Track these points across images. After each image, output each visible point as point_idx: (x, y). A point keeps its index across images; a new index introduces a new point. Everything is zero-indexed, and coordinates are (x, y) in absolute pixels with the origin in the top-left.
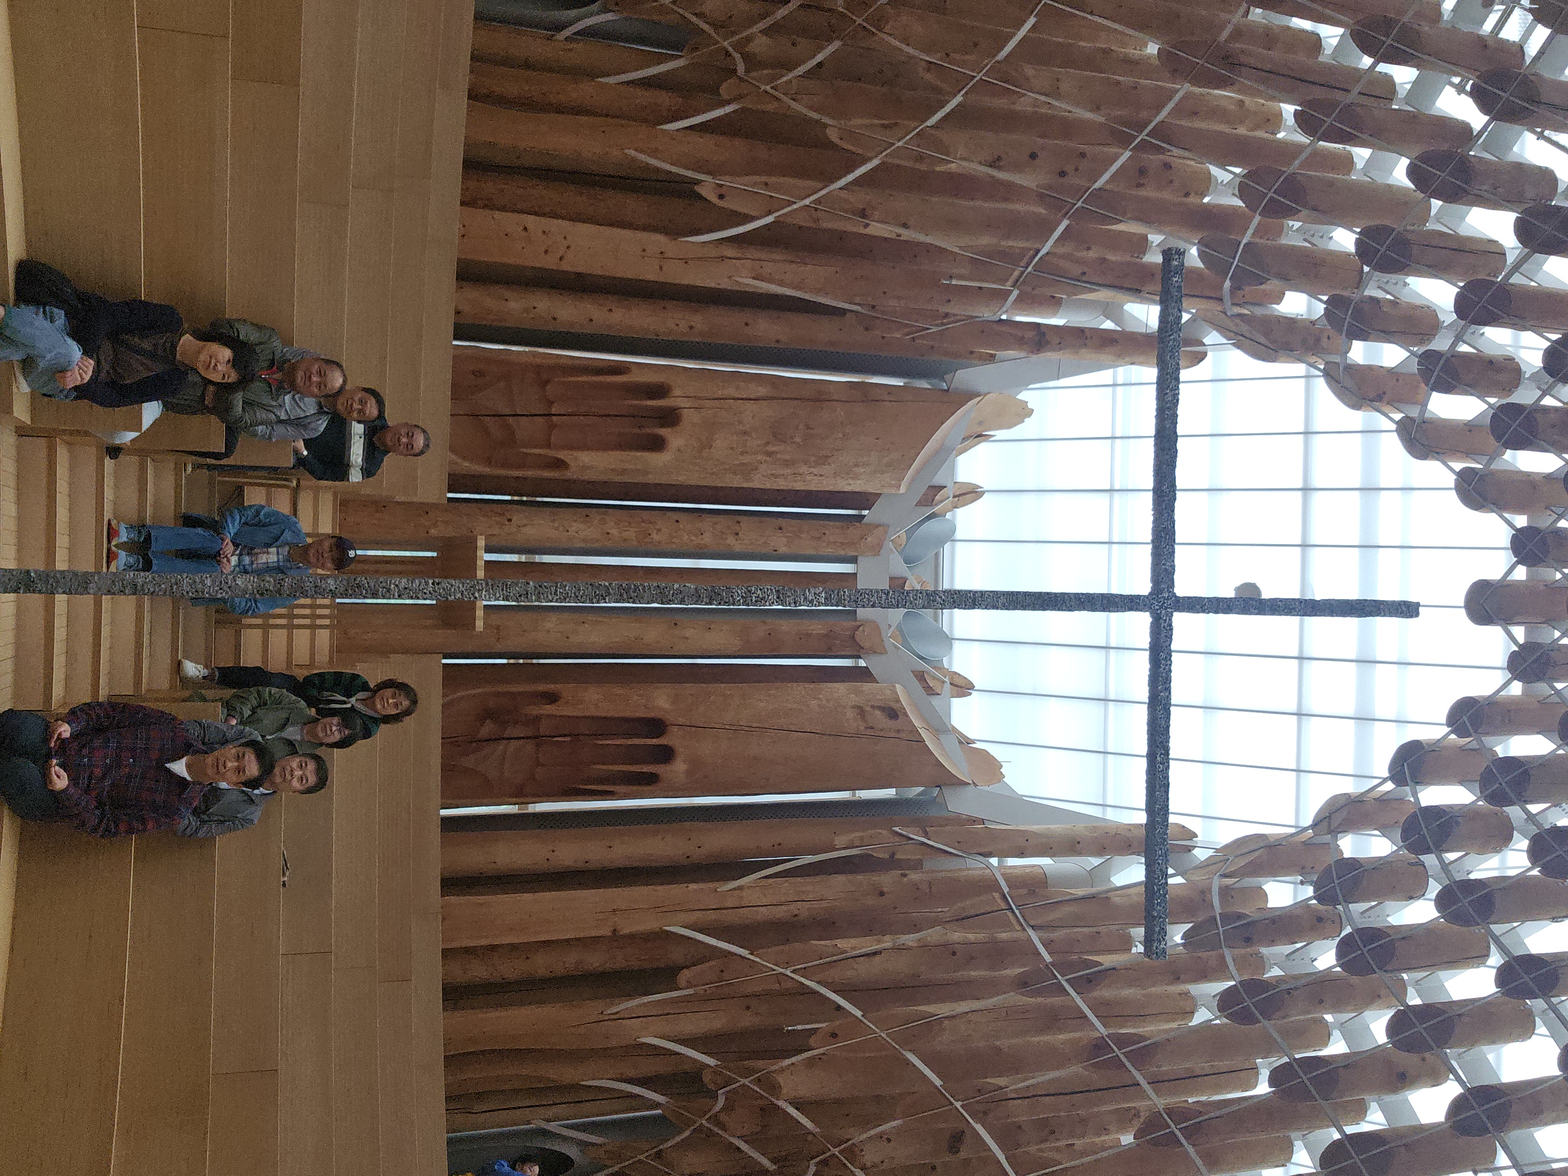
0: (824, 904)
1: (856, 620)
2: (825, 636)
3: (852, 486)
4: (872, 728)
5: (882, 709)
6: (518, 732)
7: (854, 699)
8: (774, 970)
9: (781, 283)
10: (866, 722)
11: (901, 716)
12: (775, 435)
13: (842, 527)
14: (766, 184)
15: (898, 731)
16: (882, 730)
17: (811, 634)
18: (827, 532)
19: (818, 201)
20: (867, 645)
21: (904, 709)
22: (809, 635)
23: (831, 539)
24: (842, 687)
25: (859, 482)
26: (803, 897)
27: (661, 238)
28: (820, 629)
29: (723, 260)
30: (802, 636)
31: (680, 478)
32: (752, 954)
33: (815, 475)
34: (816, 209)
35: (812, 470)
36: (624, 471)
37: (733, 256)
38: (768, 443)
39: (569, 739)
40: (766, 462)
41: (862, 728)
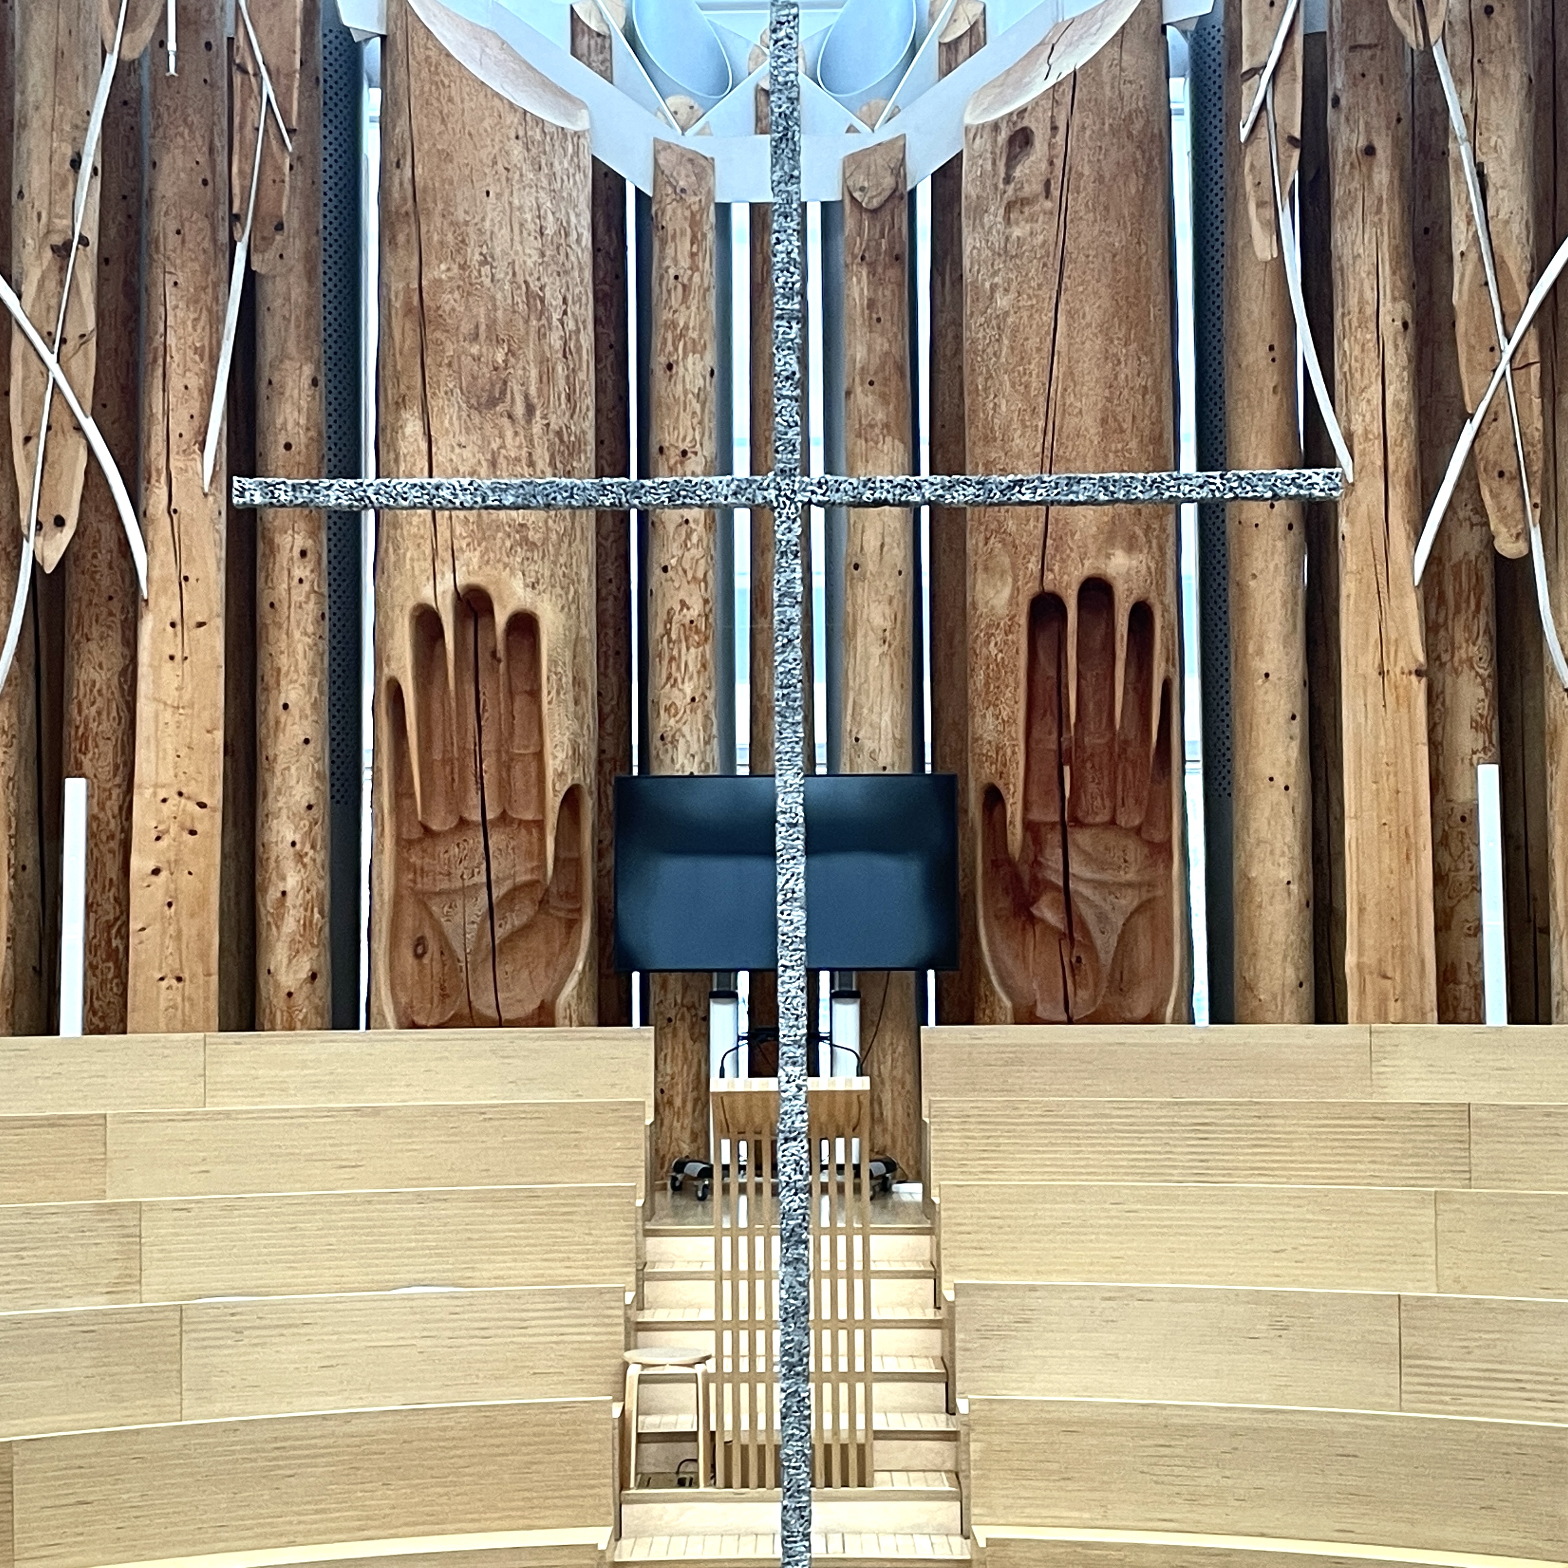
0: (1386, 270)
1: (842, 202)
2: (872, 273)
3: (580, 230)
4: (1047, 184)
5: (1012, 161)
6: (1053, 857)
7: (994, 216)
8: (1504, 374)
9: (208, 393)
10: (1037, 196)
11: (1025, 123)
12: (493, 402)
13: (663, 242)
14: (27, 439)
15: (1054, 128)
16: (1051, 163)
17: (869, 299)
18: (672, 272)
19: (48, 338)
20: (888, 182)
21: (1011, 114)
22: (871, 304)
23: (685, 262)
24: (970, 240)
25: (573, 220)
26: (1370, 310)
27: (147, 628)
28: (859, 282)
29: (175, 511)
30: (875, 316)
31: (585, 575)
32: (1471, 417)
33: (565, 313)
34: (63, 341)
35: (555, 322)
36: (578, 682)
37: (165, 490)
38: (510, 417)
39: (1067, 769)
40: (544, 417)
41: (1048, 205)
